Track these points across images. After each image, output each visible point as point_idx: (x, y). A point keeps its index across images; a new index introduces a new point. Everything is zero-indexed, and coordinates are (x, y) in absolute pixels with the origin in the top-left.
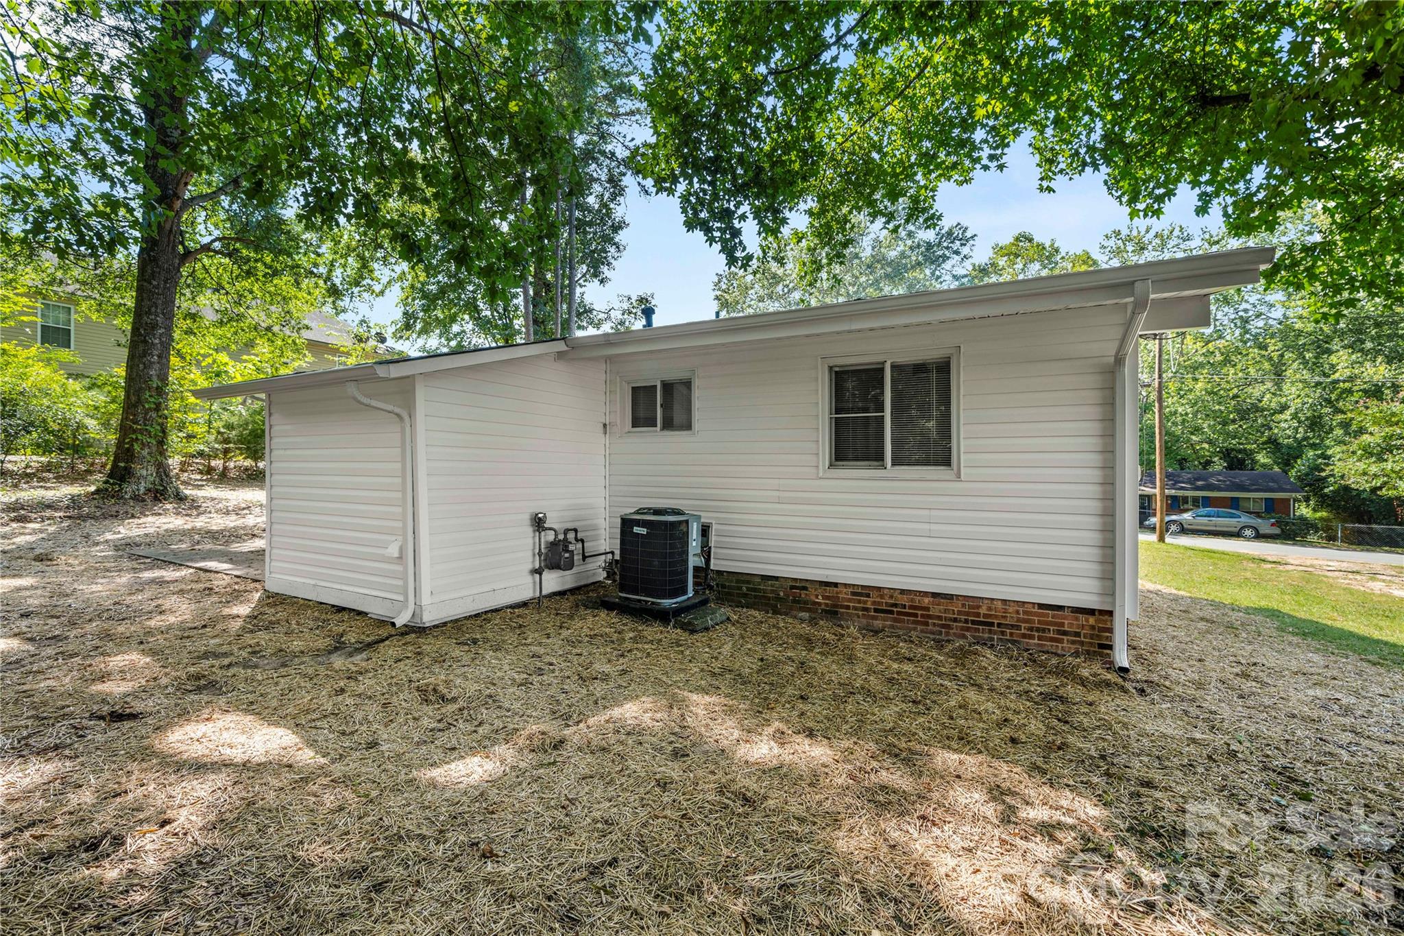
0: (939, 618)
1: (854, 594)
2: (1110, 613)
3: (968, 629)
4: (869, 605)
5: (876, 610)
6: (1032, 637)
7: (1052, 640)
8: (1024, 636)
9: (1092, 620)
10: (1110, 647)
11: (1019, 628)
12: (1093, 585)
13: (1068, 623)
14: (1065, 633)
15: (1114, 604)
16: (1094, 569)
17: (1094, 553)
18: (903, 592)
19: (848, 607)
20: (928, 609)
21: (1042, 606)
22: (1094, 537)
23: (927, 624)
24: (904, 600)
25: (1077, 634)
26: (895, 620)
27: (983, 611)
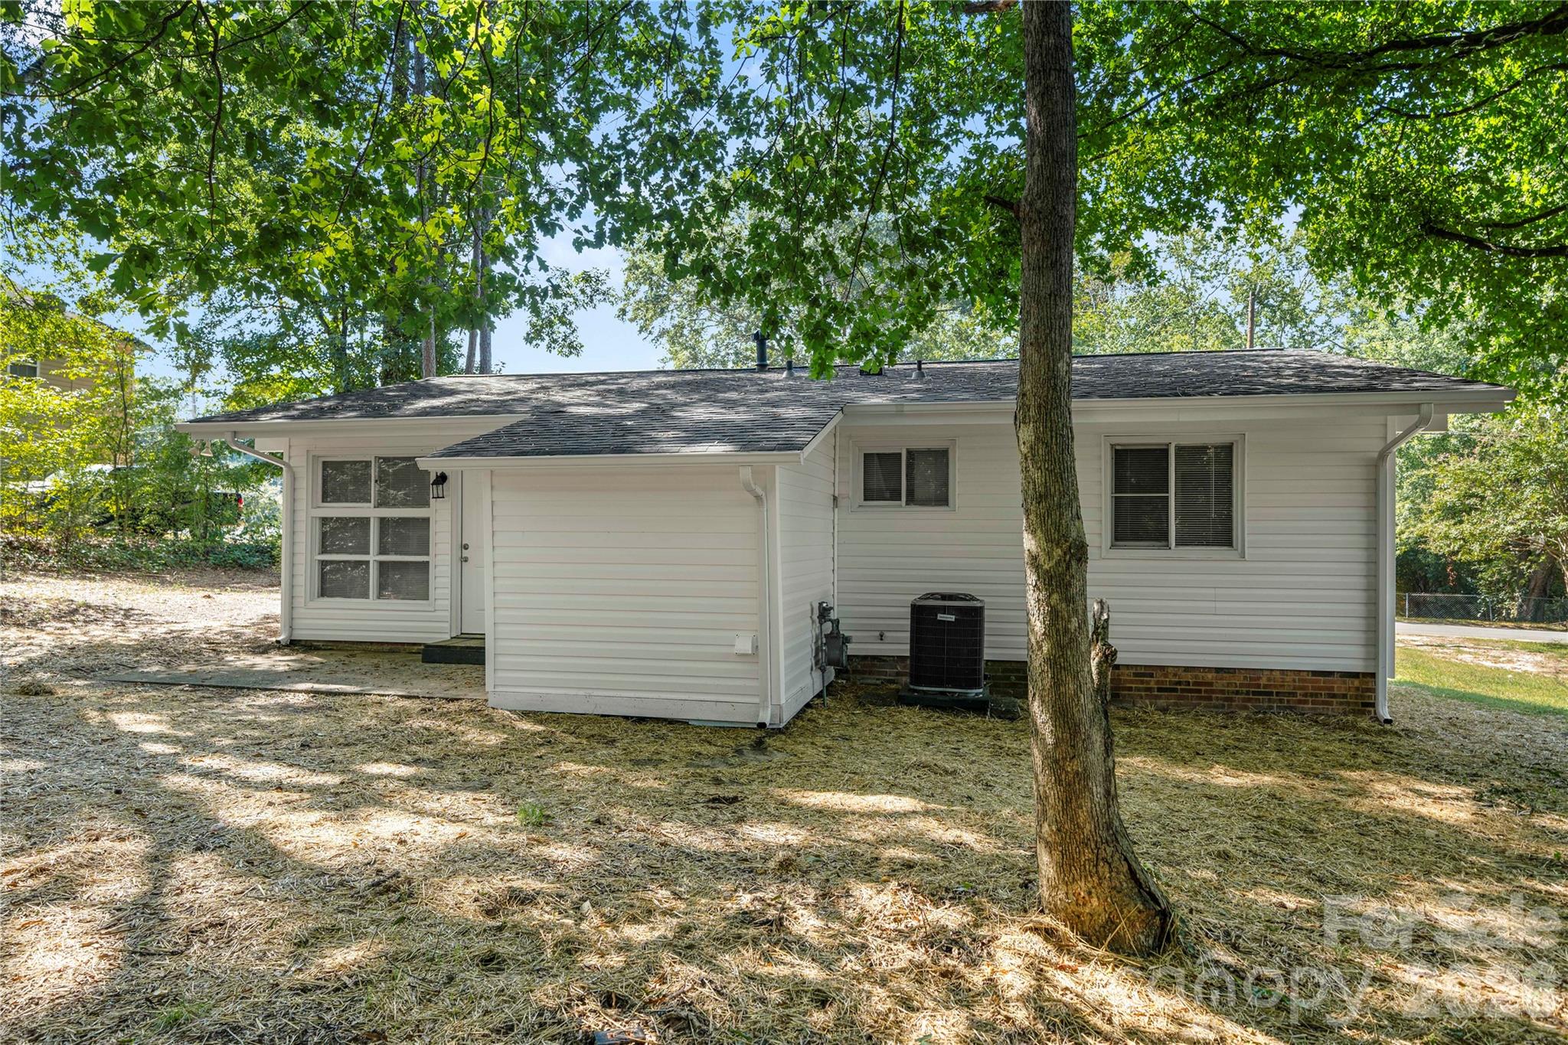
0: (1222, 692)
1: (1136, 675)
2: (1373, 675)
3: (1249, 700)
4: (1152, 685)
5: (1159, 690)
6: (1306, 702)
7: (1324, 703)
8: (1300, 702)
9: (1356, 683)
10: (1373, 705)
11: (1294, 694)
12: (1358, 651)
13: (1338, 687)
14: (1334, 696)
15: (1377, 666)
16: (1359, 637)
17: (1360, 624)
18: (1187, 669)
19: (1130, 689)
20: (1211, 684)
21: (1315, 673)
22: (1360, 610)
23: (1210, 699)
24: (1189, 677)
25: (1344, 696)
26: (1179, 698)
27: (1263, 682)
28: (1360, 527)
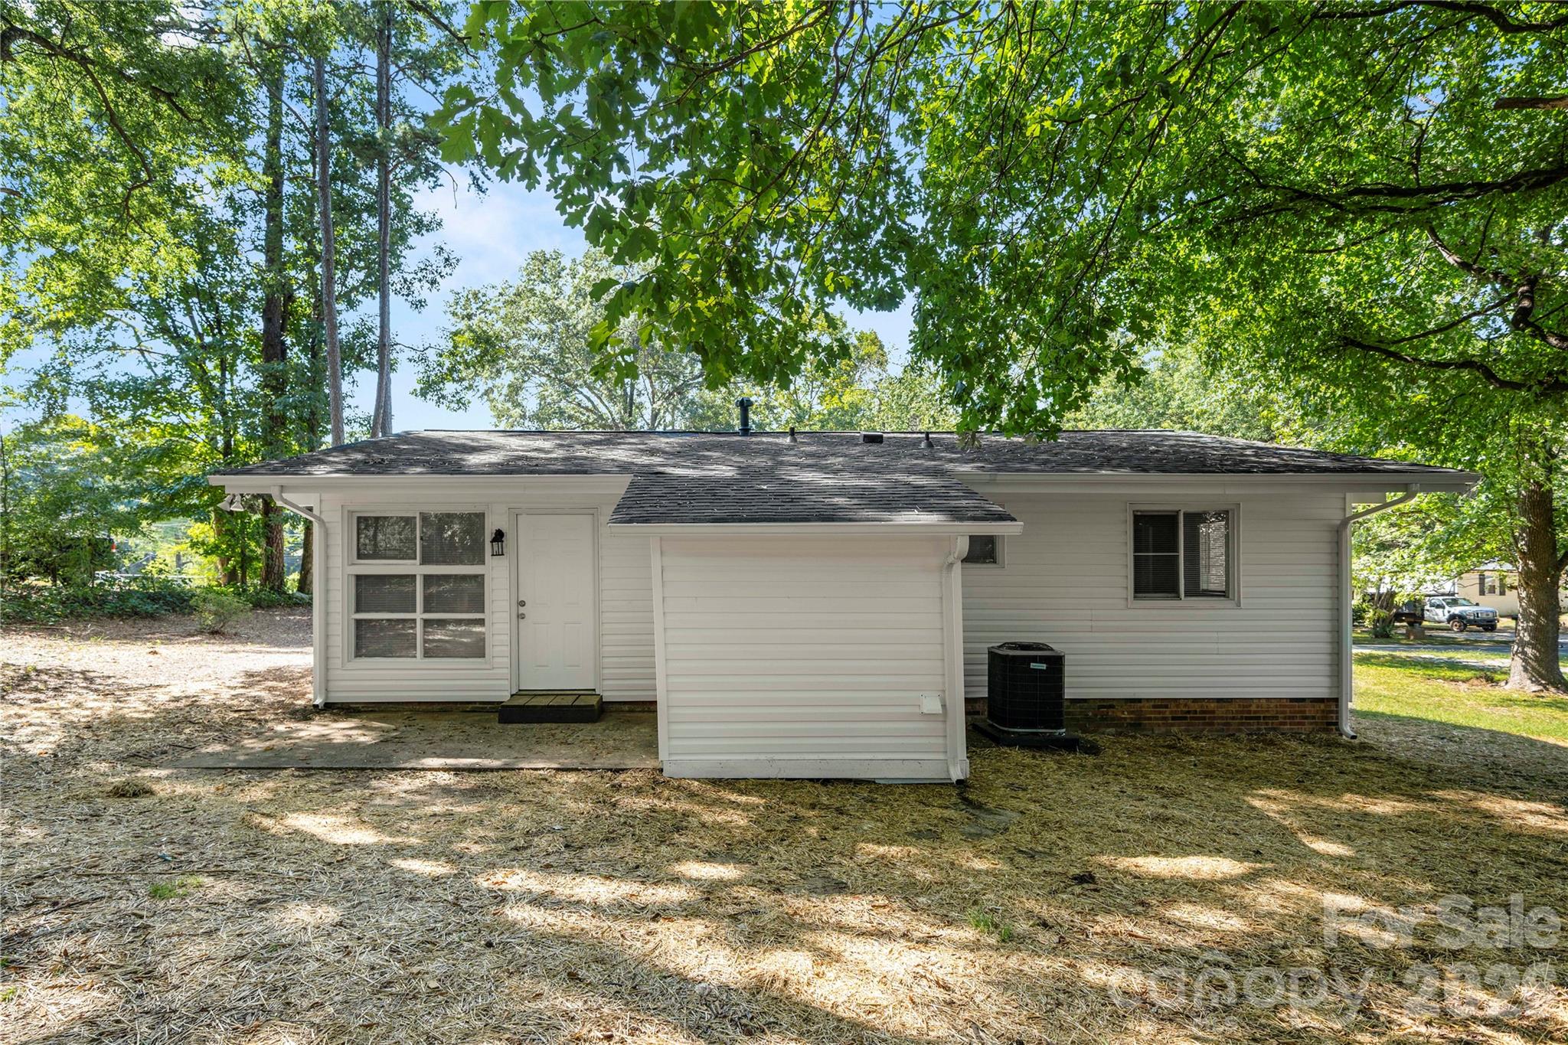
0: (1222, 718)
1: (1154, 707)
2: (1336, 700)
3: (1242, 724)
4: (1168, 715)
5: (1173, 718)
6: (1285, 724)
7: (1299, 724)
8: (1281, 724)
9: (1322, 706)
10: (1336, 724)
11: (1277, 718)
12: (1325, 681)
13: (1310, 710)
14: (1306, 718)
15: (1340, 692)
16: (1325, 669)
17: (1326, 658)
18: (1195, 700)
19: (1150, 719)
20: (1213, 712)
21: (1292, 700)
22: (1326, 647)
23: (1212, 724)
24: (1196, 707)
25: (1314, 718)
26: (1189, 725)
27: (1253, 708)
28: (1326, 580)
